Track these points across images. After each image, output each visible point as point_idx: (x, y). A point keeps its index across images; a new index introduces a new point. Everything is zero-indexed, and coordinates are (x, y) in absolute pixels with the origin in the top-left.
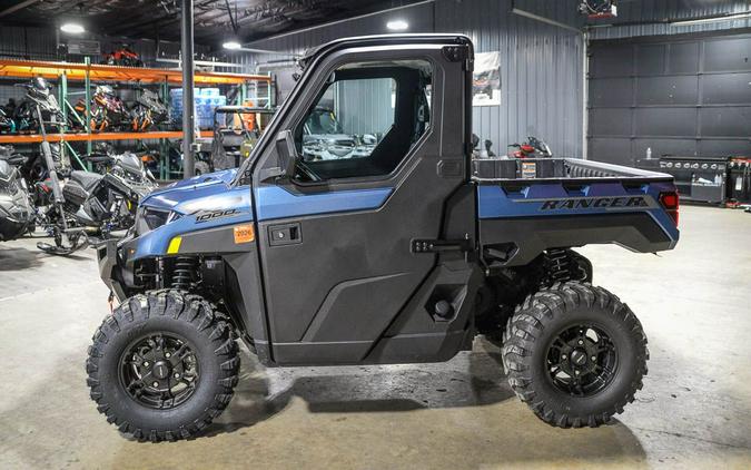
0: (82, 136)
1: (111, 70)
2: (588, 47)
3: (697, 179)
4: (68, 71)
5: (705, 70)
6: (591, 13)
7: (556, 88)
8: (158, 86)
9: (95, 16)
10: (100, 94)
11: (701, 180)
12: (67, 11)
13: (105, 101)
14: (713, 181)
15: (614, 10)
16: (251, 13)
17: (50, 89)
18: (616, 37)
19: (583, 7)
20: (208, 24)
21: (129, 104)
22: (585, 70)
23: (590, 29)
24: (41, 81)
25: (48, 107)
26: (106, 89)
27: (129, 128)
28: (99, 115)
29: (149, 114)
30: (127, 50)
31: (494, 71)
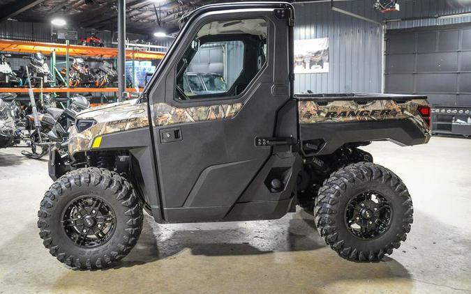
0: (63, 89)
1: (83, 49)
2: (385, 35)
3: (456, 120)
4: (57, 49)
5: (463, 49)
6: (382, 9)
7: (364, 61)
8: (113, 60)
9: (73, 15)
10: (76, 63)
11: (458, 121)
12: (56, 12)
13: (79, 68)
14: (466, 121)
15: (397, 7)
16: (171, 14)
17: (45, 60)
18: (403, 27)
19: (377, 5)
20: (144, 21)
21: (95, 70)
22: (383, 49)
23: (386, 23)
24: (39, 55)
25: (43, 71)
26: (80, 61)
27: (93, 85)
28: (75, 77)
29: (107, 76)
30: (94, 37)
31: (325, 50)
